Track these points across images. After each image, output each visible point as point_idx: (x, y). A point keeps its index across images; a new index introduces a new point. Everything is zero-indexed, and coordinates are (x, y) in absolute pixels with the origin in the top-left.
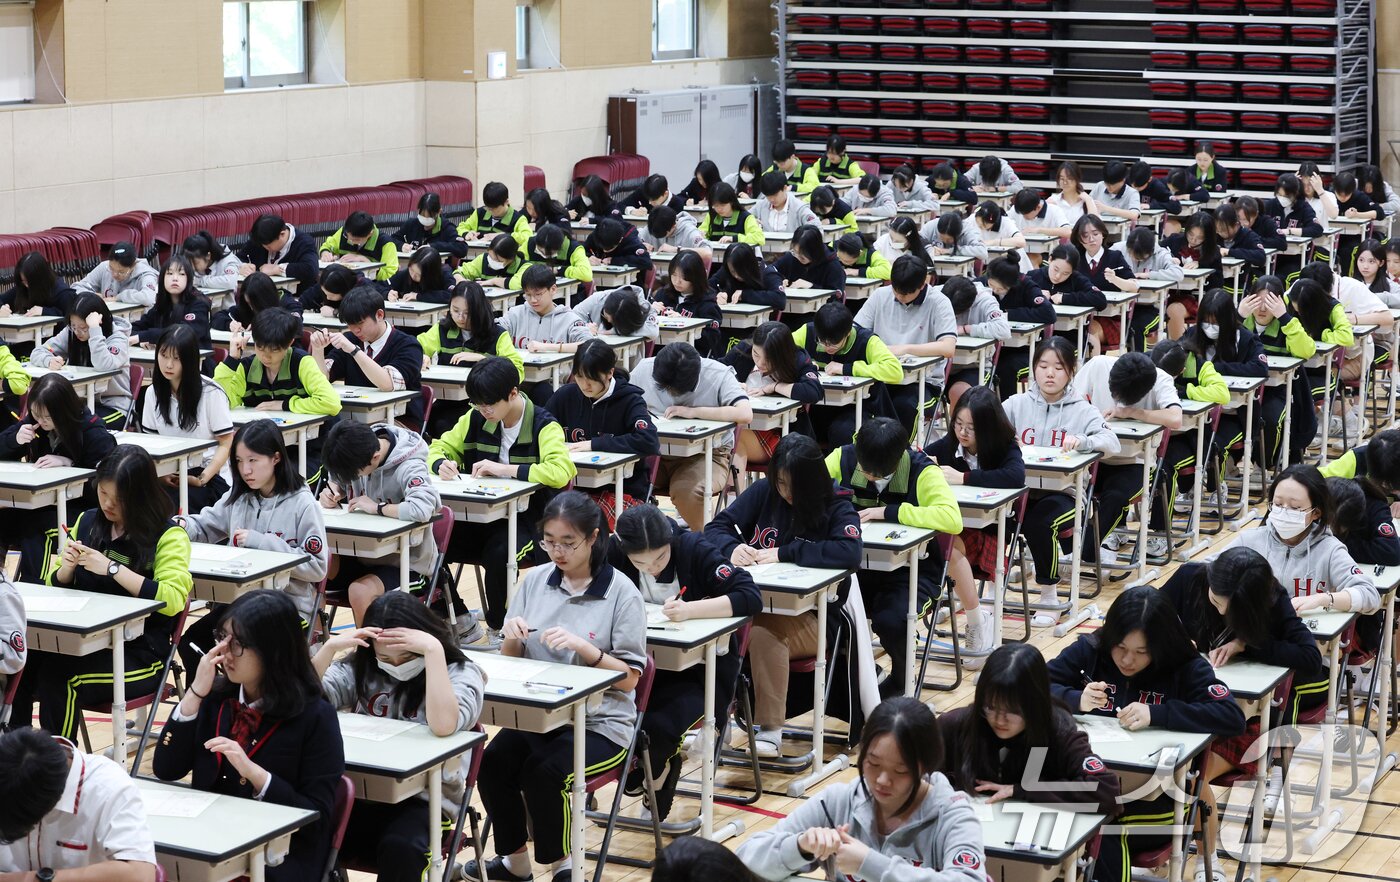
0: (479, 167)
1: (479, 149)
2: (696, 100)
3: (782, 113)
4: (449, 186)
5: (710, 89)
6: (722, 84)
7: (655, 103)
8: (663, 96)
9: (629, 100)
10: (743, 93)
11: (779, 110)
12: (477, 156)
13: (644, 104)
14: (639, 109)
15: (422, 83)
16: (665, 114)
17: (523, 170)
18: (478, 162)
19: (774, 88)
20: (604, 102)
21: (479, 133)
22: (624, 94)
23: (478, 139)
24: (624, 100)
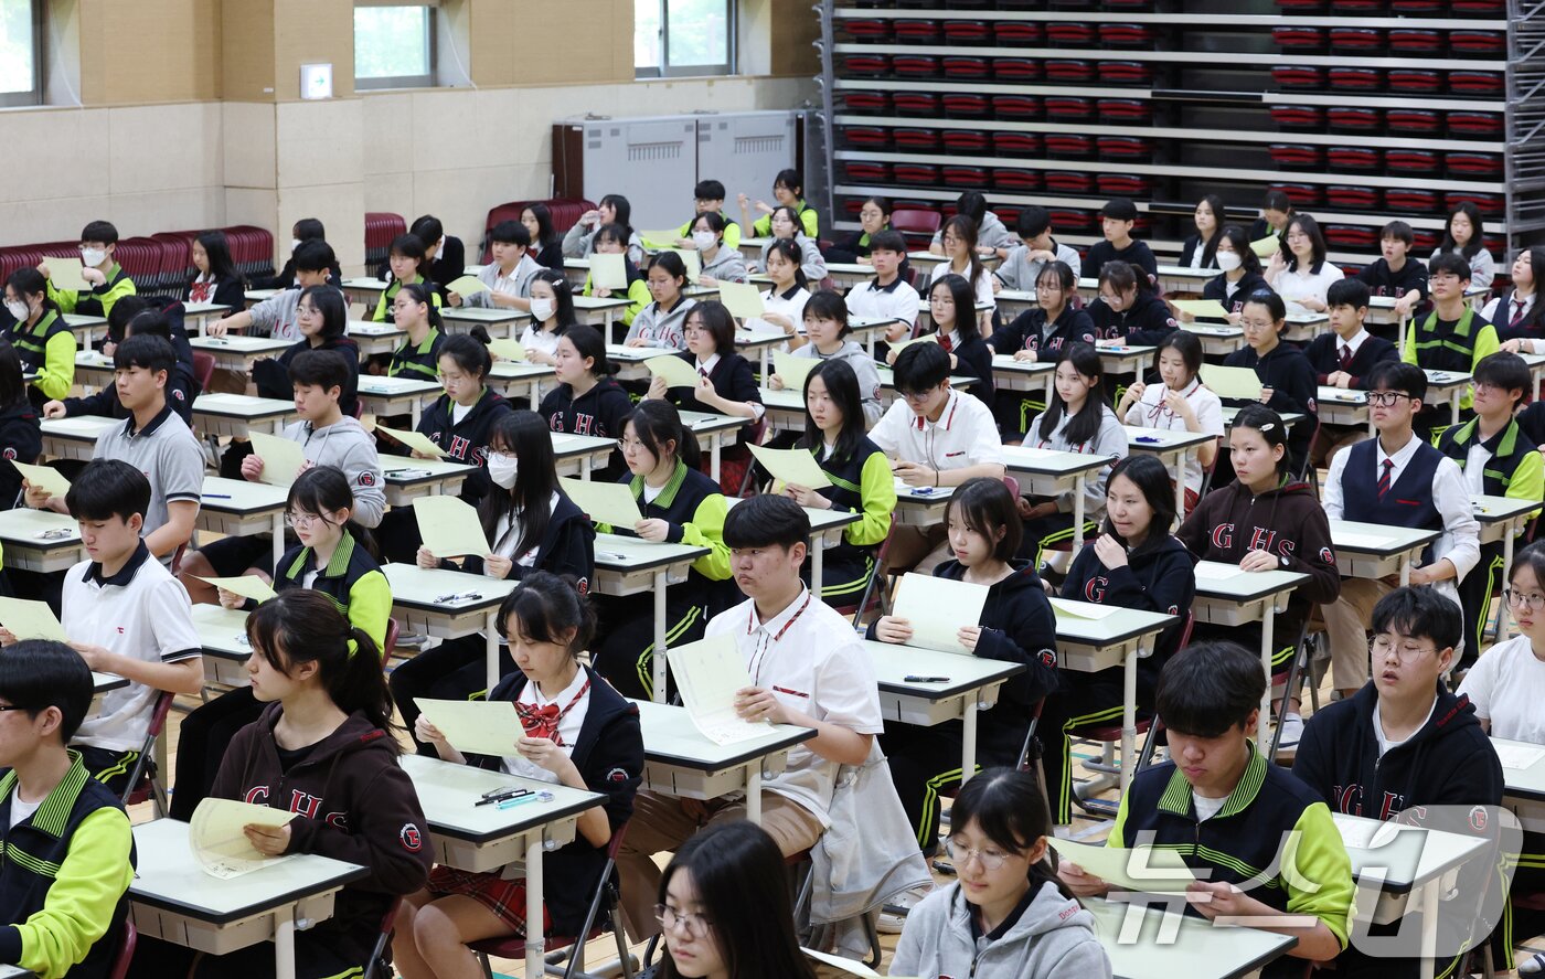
0: (280, 214)
1: (280, 190)
2: (688, 128)
3: (828, 146)
4: (245, 238)
5: (720, 115)
6: (757, 108)
7: (615, 132)
8: (629, 123)
9: (575, 129)
10: (779, 121)
11: (823, 142)
12: (279, 201)
13: (597, 133)
14: (587, 140)
15: (216, 105)
16: (632, 147)
17: (363, 220)
18: (280, 209)
19: (817, 115)
20: (546, 131)
21: (279, 170)
22: (570, 121)
23: (279, 179)
24: (569, 128)
